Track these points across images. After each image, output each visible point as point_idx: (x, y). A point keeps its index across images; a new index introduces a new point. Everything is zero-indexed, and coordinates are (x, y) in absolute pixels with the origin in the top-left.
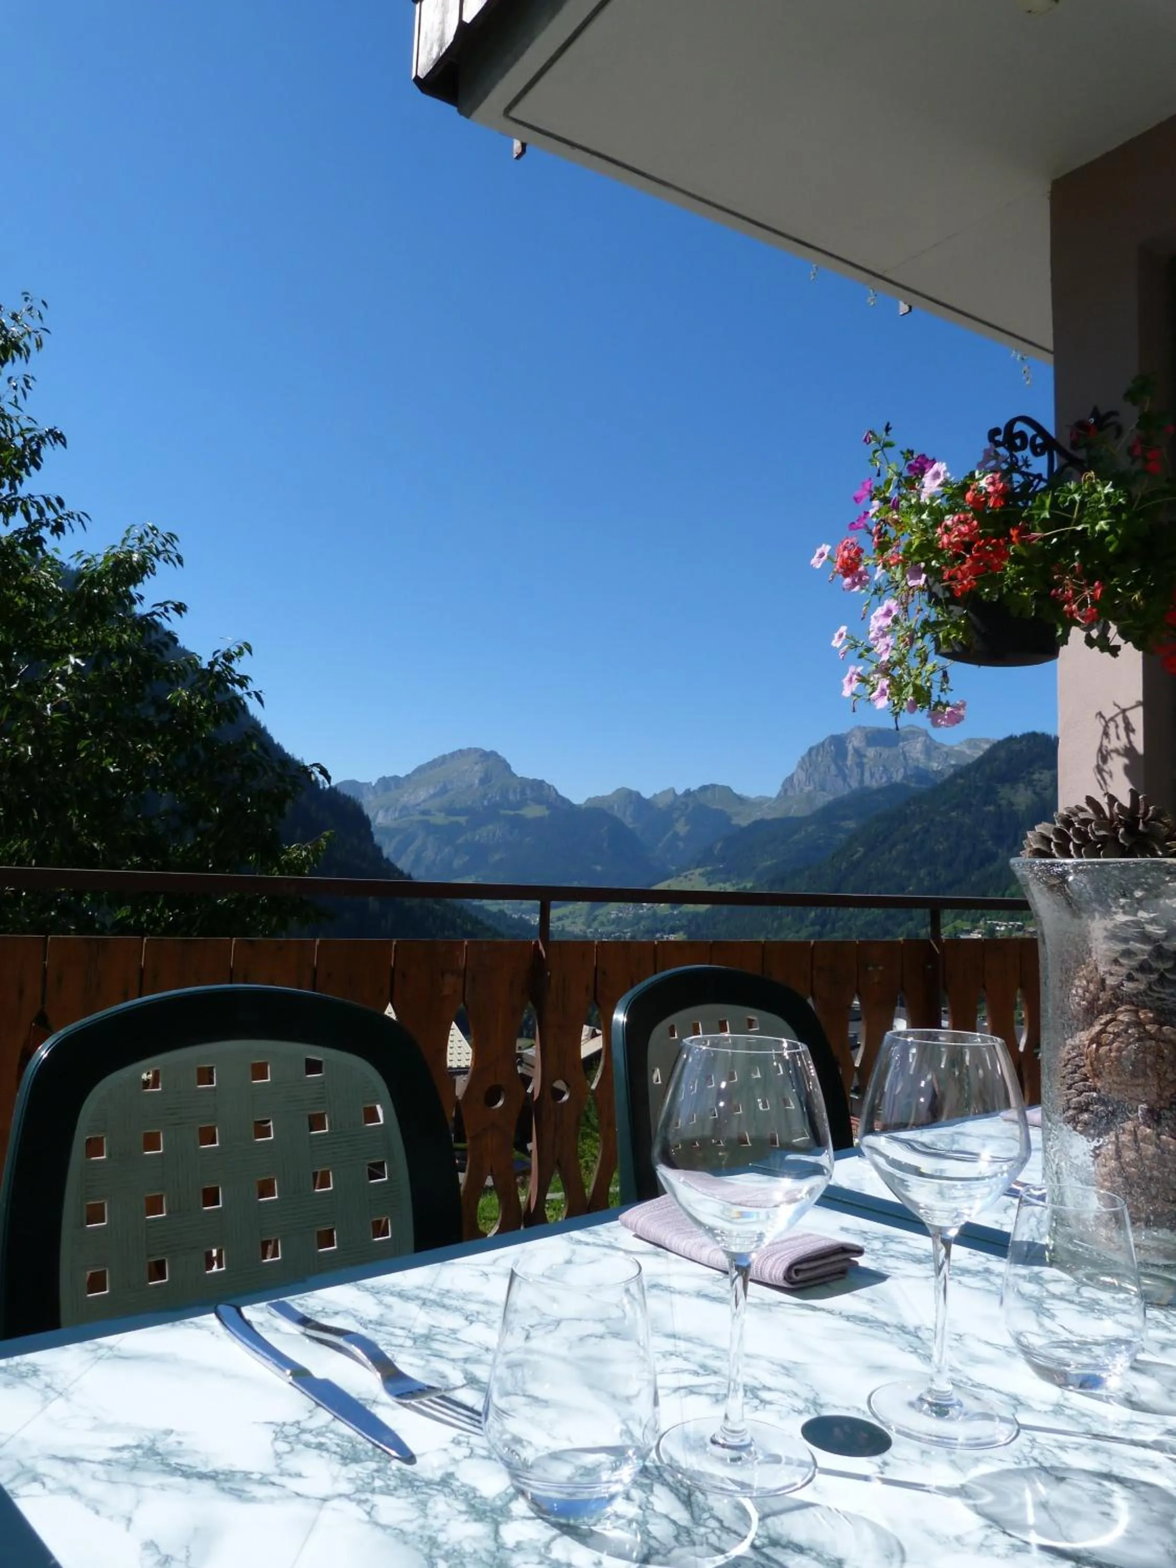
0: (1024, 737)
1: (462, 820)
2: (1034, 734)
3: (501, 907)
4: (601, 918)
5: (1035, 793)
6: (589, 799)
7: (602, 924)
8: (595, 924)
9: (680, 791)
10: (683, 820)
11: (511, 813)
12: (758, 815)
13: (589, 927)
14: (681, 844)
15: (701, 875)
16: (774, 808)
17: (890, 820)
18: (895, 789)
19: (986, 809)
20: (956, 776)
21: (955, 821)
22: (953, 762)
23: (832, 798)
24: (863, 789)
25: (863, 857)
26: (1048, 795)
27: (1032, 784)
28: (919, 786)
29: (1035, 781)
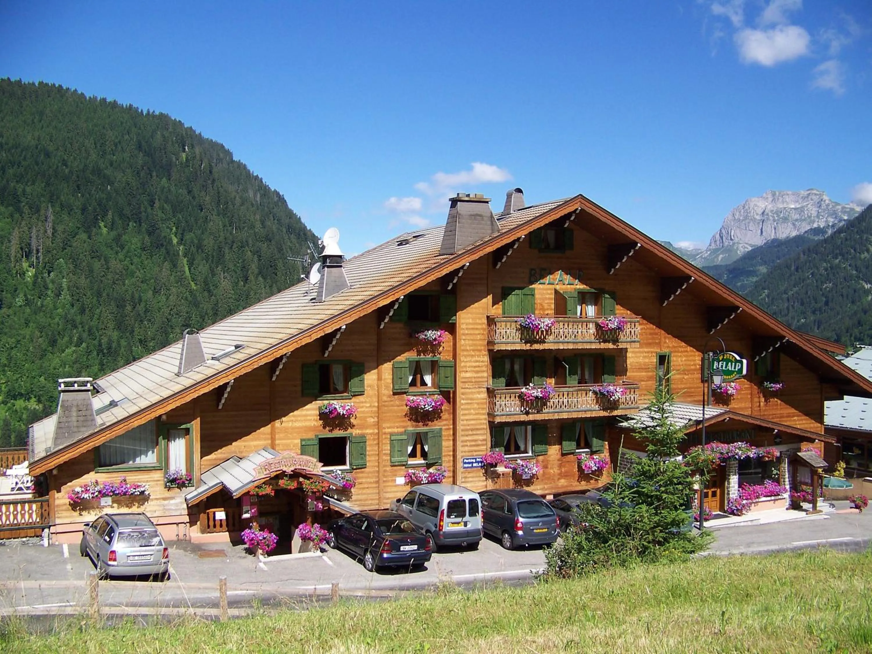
16: (705, 258)
17: (788, 267)
18: (798, 240)
19: (863, 256)
20: (840, 231)
21: (838, 266)
22: (846, 218)
23: (750, 249)
24: (774, 241)
25: (768, 296)
28: (816, 238)
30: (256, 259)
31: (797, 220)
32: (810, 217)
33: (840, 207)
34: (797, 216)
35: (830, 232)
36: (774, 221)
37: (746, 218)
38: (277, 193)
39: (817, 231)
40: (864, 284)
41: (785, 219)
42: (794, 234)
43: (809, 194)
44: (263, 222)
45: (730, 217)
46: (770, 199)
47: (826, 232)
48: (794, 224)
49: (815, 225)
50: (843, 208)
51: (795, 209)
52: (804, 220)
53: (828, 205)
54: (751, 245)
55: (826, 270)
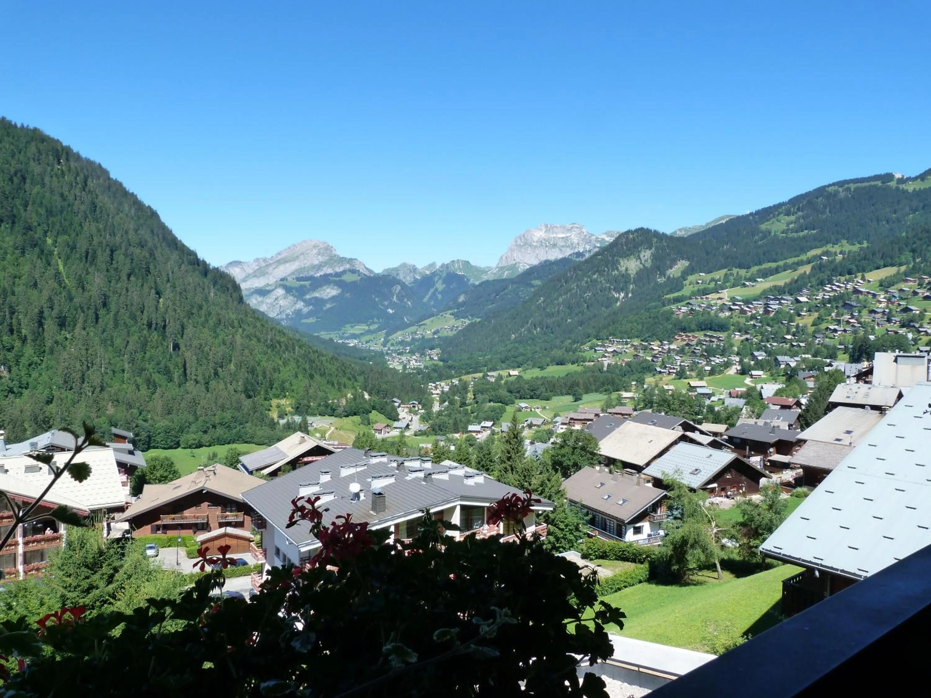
0: (637, 231)
1: (307, 283)
2: (642, 229)
3: (331, 336)
4: (392, 341)
5: (641, 263)
6: (384, 270)
7: (392, 345)
8: (389, 345)
9: (439, 265)
10: (441, 281)
11: (338, 279)
12: (485, 278)
13: (384, 347)
14: (440, 296)
15: (451, 314)
16: (494, 274)
17: (559, 280)
18: (564, 261)
19: (613, 273)
20: (597, 254)
21: (596, 280)
22: (598, 245)
23: (528, 267)
24: (546, 261)
25: (543, 302)
26: (649, 264)
27: (640, 258)
28: (578, 260)
29: (642, 256)
30: (128, 261)
31: (563, 246)
32: (572, 244)
33: (594, 237)
34: (563, 244)
35: (587, 255)
36: (546, 246)
37: (525, 244)
38: (149, 207)
39: (579, 254)
40: (614, 293)
41: (555, 245)
42: (560, 256)
43: (572, 228)
44: (136, 231)
45: (514, 243)
46: (544, 230)
47: (585, 255)
48: (561, 250)
49: (576, 251)
50: (597, 238)
51: (562, 238)
52: (569, 246)
53: (585, 236)
54: (529, 265)
55: (587, 282)
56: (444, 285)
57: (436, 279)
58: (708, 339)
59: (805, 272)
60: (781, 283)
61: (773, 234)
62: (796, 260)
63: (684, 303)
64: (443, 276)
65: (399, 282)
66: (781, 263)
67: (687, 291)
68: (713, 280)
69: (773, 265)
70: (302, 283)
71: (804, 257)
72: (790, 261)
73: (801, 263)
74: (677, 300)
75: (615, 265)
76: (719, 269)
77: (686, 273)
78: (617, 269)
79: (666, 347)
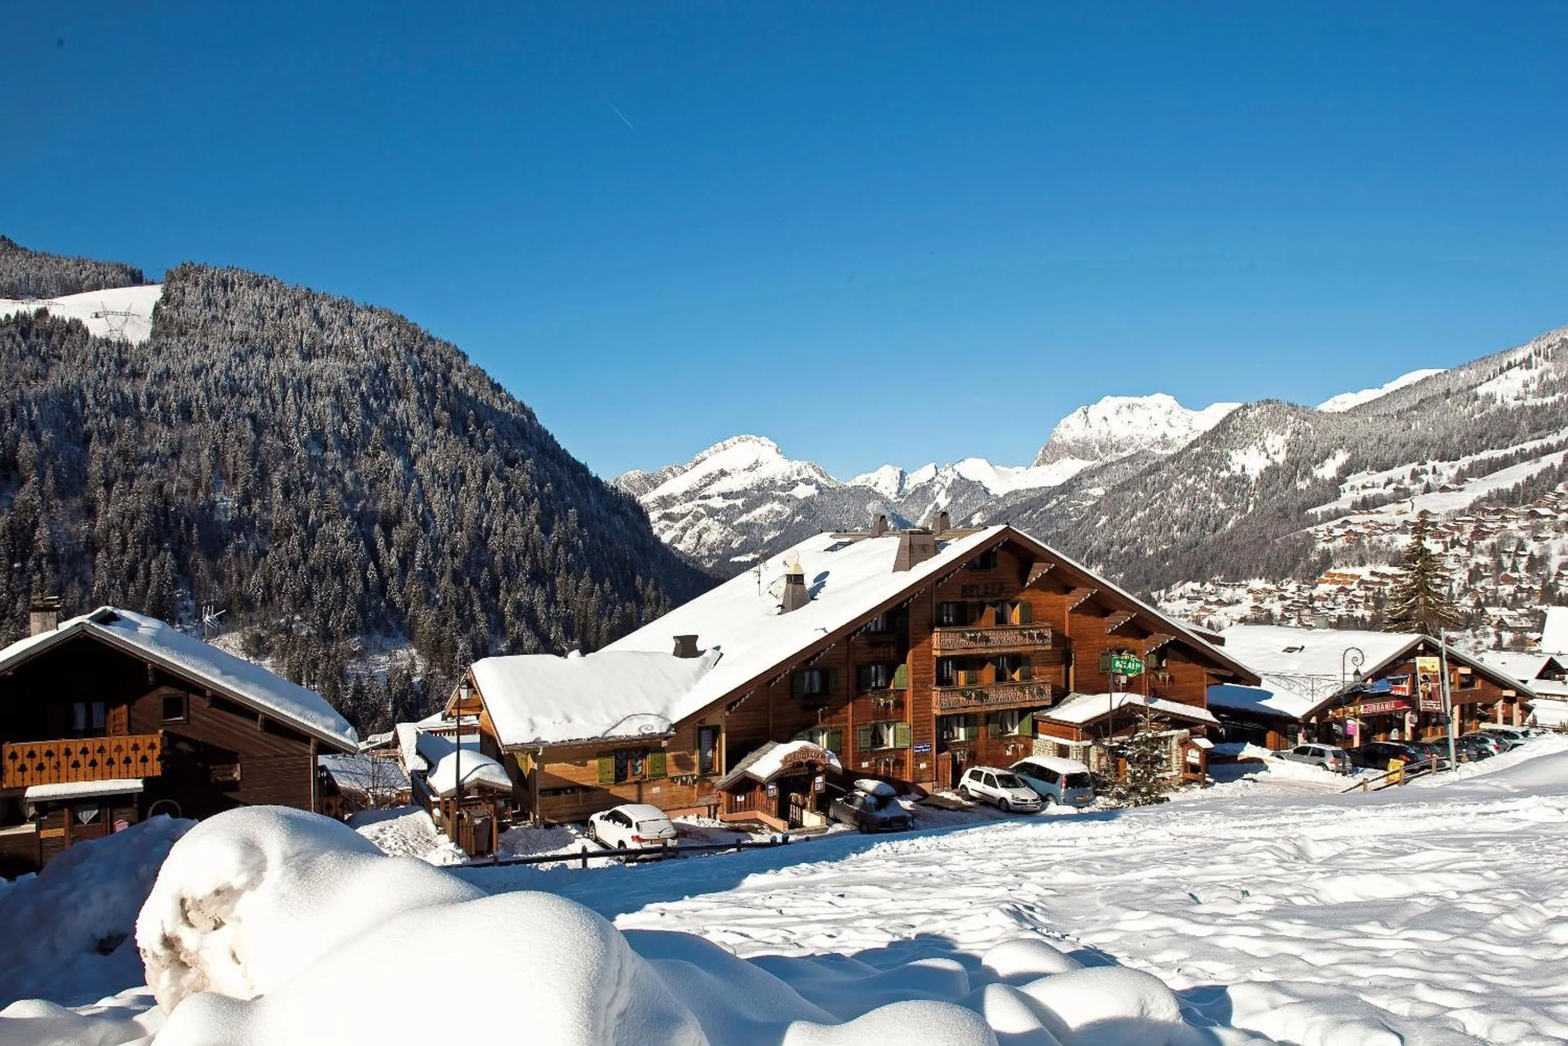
0: (1258, 405)
1: (739, 502)
2: (1266, 402)
5: (1268, 457)
10: (943, 492)
11: (784, 494)
19: (1221, 475)
20: (1193, 444)
21: (1192, 487)
25: (1107, 523)
26: (1280, 459)
27: (1265, 450)
28: (1164, 452)
29: (1268, 445)
35: (1181, 445)
55: (1177, 491)
56: (949, 499)
57: (936, 489)
58: (1376, 579)
59: (1552, 466)
60: (1509, 485)
61: (1499, 403)
62: (1537, 444)
63: (1339, 521)
64: (947, 485)
65: (878, 496)
66: (1511, 450)
67: (1347, 499)
68: (1389, 482)
69: (1498, 454)
70: (731, 502)
71: (1553, 440)
72: (1529, 446)
73: (1548, 450)
74: (1328, 517)
75: (1222, 462)
76: (1402, 464)
77: (1346, 471)
78: (1228, 468)
79: (1306, 594)
